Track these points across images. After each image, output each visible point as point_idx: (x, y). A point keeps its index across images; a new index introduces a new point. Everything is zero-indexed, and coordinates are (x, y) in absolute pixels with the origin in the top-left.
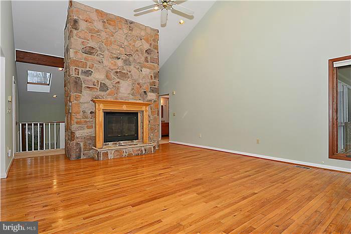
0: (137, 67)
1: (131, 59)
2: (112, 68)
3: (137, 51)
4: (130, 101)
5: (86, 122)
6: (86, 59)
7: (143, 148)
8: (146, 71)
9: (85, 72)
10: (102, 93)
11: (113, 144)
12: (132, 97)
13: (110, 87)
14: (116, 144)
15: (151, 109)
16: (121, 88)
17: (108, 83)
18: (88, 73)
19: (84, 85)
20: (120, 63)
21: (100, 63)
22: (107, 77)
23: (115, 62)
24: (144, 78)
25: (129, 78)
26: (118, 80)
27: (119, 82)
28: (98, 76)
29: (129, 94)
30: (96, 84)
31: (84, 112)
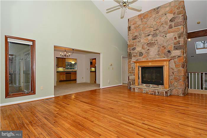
0: (162, 35)
1: (158, 32)
2: (145, 42)
3: (162, 24)
4: (156, 59)
5: (133, 72)
6: (133, 43)
7: (157, 91)
8: (170, 35)
9: (133, 49)
10: (140, 57)
11: (146, 85)
12: (158, 56)
13: (144, 53)
14: (147, 85)
15: (175, 63)
16: (151, 53)
17: (143, 51)
18: (134, 49)
19: (132, 55)
20: (150, 37)
21: (139, 42)
22: (143, 48)
23: (147, 38)
24: (167, 41)
25: (156, 44)
26: (149, 48)
27: (149, 49)
28: (139, 49)
29: (156, 55)
30: (137, 53)
31: (132, 68)
